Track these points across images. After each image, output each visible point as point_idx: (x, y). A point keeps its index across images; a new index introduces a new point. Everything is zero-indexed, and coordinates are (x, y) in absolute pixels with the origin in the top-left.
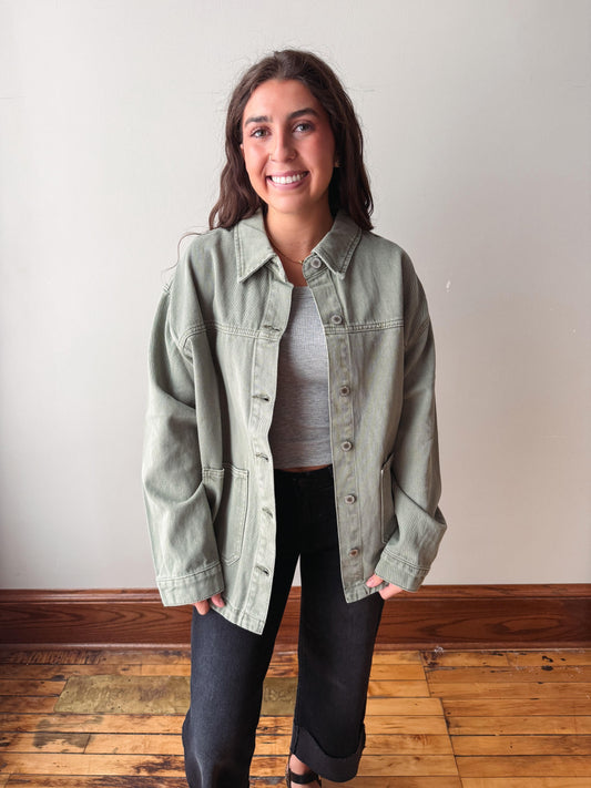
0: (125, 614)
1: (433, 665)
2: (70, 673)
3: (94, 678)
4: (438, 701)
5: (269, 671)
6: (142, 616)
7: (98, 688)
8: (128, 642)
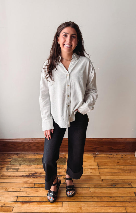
0: (25, 144)
1: (96, 156)
2: (12, 157)
4: (96, 163)
6: (29, 145)
7: (19, 160)
8: (26, 151)
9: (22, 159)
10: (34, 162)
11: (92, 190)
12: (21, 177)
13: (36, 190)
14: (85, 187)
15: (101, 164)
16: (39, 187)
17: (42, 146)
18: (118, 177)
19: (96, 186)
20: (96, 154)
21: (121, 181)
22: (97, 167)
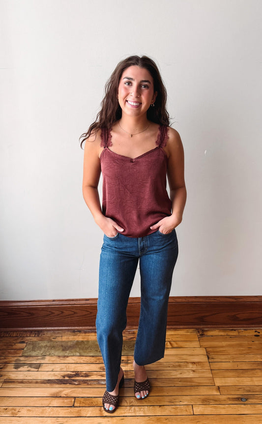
0: (54, 312)
1: (202, 335)
2: (27, 340)
3: (40, 342)
4: (204, 349)
6: (62, 313)
7: (42, 346)
8: (55, 327)
9: (48, 344)
10: (73, 350)
11: (198, 410)
12: (45, 383)
13: (78, 412)
14: (181, 403)
15: (214, 352)
16: (84, 405)
17: (88, 315)
18: (252, 381)
19: (206, 401)
20: (203, 331)
21: (258, 389)
22: (205, 359)
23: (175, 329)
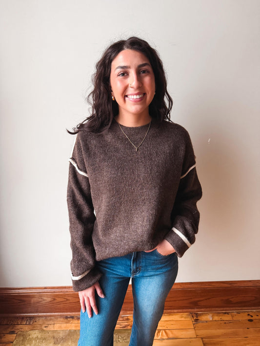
2: (18, 329)
3: (31, 332)
4: (201, 340)
5: (117, 326)
6: (54, 299)
7: (33, 338)
9: (40, 336)
10: (64, 344)
23: (170, 314)
